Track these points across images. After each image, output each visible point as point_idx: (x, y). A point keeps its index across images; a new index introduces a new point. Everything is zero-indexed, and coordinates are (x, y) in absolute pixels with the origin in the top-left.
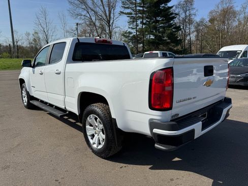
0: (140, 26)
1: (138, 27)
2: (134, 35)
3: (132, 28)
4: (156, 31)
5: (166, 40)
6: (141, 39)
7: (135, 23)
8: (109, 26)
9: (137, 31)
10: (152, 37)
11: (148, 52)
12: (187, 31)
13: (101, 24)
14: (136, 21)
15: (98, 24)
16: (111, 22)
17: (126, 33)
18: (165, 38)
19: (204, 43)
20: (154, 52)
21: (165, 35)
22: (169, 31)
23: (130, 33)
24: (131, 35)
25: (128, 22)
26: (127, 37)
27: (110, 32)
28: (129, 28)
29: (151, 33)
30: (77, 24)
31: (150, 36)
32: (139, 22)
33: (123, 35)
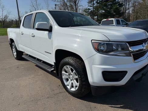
0: (96, 5)
1: (94, 5)
2: (92, 10)
3: (91, 6)
4: (106, 8)
5: (113, 13)
6: (96, 13)
7: (92, 3)
8: (76, 5)
9: (93, 8)
10: (103, 11)
11: (105, 20)
12: (127, 7)
13: (70, 4)
14: (93, 2)
15: (68, 4)
16: (77, 2)
17: (86, 9)
18: (112, 12)
19: (139, 14)
20: (110, 19)
21: (112, 10)
22: (115, 7)
23: (89, 9)
24: (90, 11)
25: (88, 2)
26: (87, 12)
27: (76, 9)
28: (89, 6)
29: (103, 9)
30: (56, 5)
31: (102, 11)
32: (95, 2)
33: (85, 11)
